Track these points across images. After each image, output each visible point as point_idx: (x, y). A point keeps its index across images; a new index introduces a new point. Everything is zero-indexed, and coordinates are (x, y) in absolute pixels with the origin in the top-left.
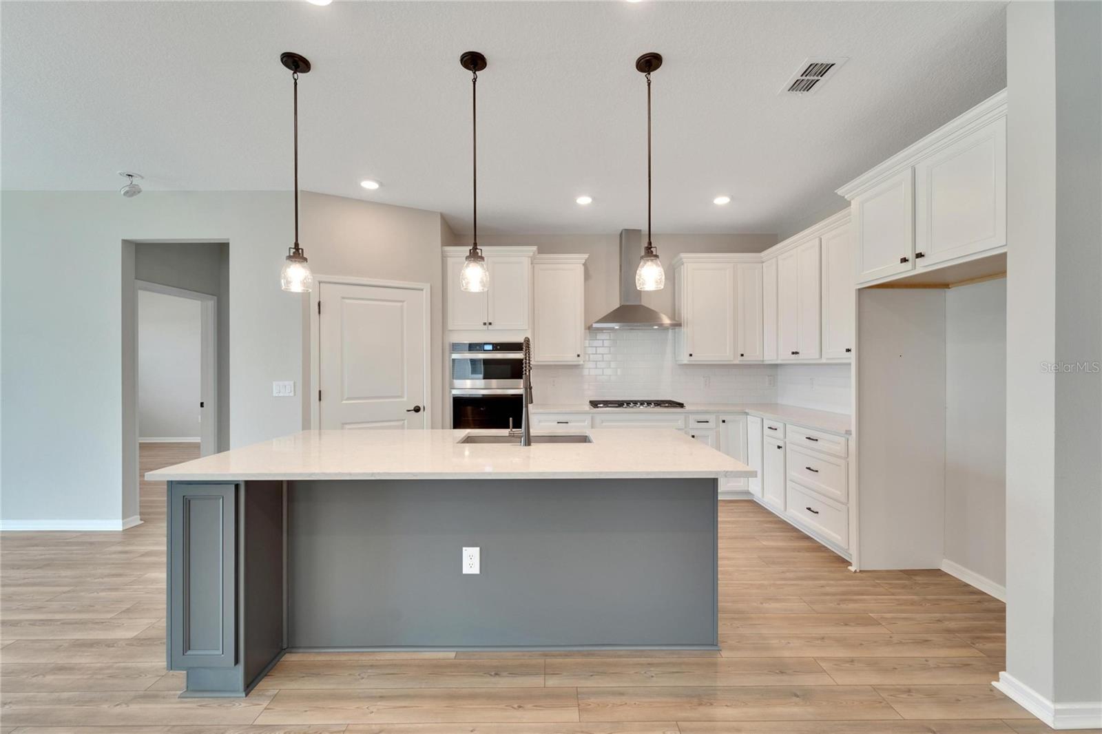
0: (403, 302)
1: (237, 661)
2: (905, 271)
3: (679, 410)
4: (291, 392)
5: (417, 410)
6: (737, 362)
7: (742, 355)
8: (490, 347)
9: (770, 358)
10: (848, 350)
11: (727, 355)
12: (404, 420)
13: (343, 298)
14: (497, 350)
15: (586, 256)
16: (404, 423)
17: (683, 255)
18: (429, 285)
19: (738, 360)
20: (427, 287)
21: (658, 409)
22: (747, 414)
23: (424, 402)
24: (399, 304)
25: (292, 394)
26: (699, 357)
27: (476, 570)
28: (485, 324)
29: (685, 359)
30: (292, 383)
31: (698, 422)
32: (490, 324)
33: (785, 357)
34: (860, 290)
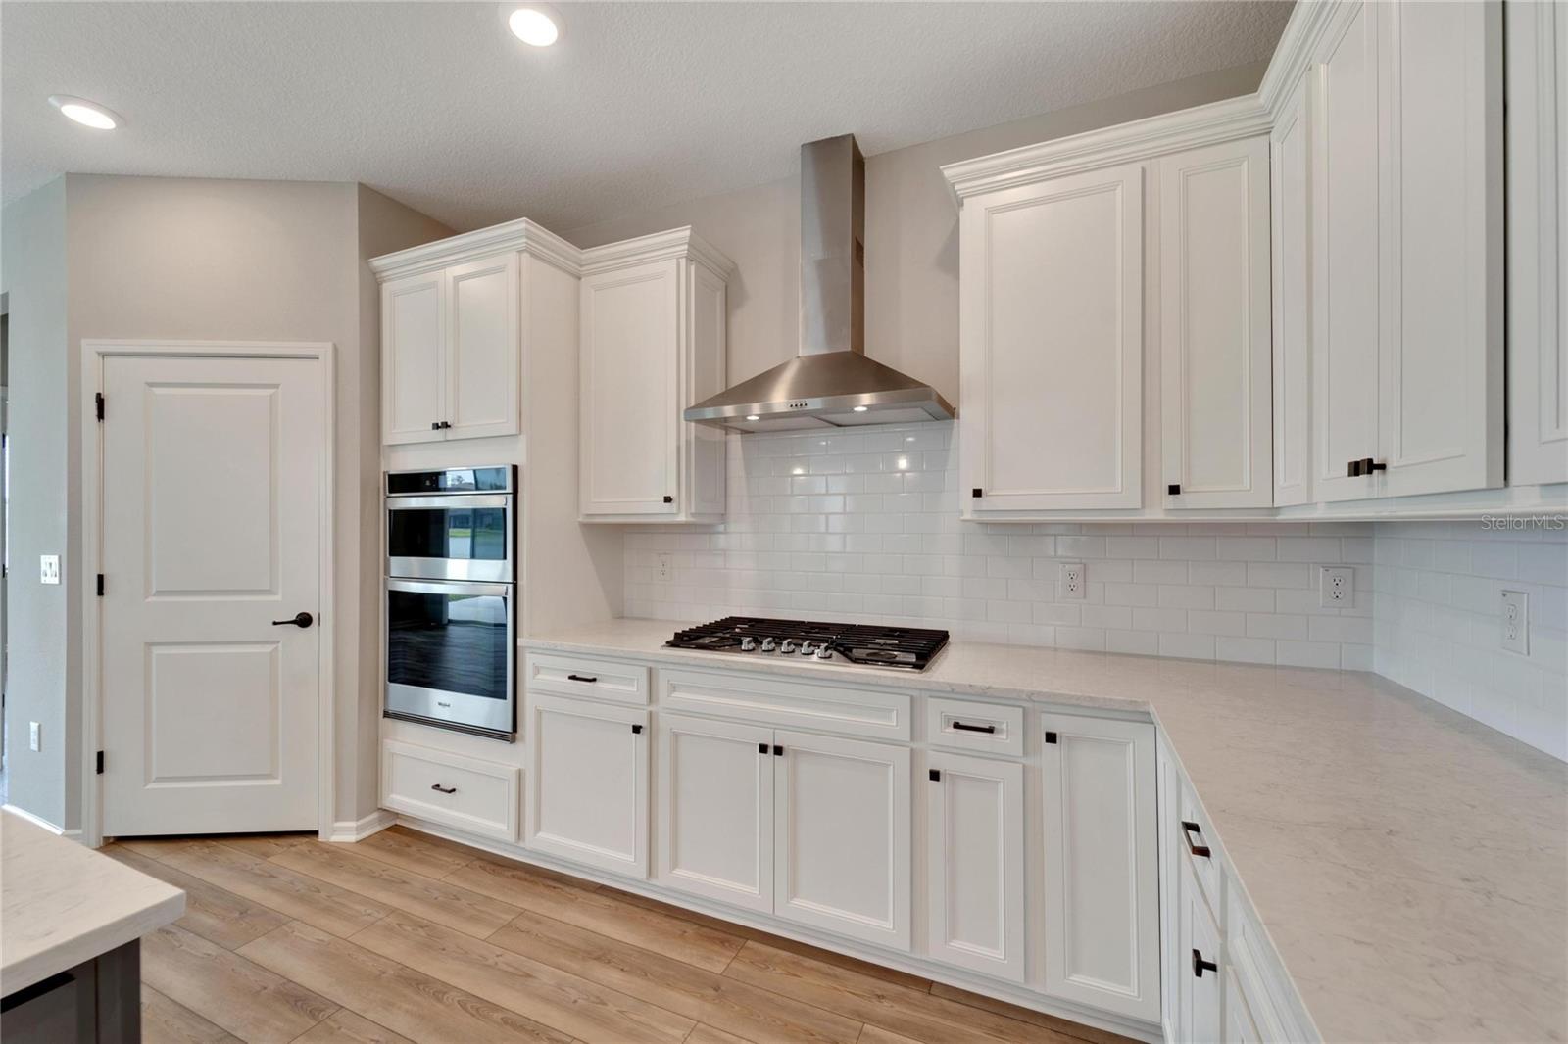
0: (276, 386)
4: (56, 575)
5: (304, 621)
7: (1174, 490)
12: (278, 642)
13: (151, 385)
16: (277, 649)
18: (329, 346)
19: (1161, 509)
20: (325, 350)
23: (320, 606)
24: (268, 392)
25: (58, 581)
28: (437, 426)
30: (57, 558)
31: (957, 726)
32: (447, 425)
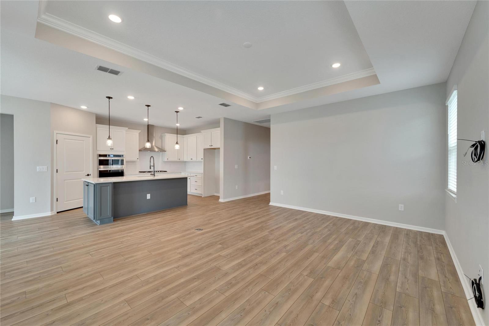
0: (83, 141)
1: (112, 216)
2: (210, 147)
3: (166, 172)
4: (46, 170)
5: (88, 175)
6: (178, 161)
8: (112, 156)
9: (185, 160)
10: (202, 159)
11: (176, 159)
13: (65, 139)
14: (115, 157)
15: (140, 131)
17: (166, 134)
19: (178, 160)
20: (91, 137)
21: (161, 173)
22: (181, 173)
23: (90, 173)
24: (83, 142)
25: (46, 171)
26: (170, 160)
27: (149, 198)
28: (111, 149)
29: (166, 160)
30: (46, 167)
32: (113, 149)
33: (189, 160)
34: (204, 149)
